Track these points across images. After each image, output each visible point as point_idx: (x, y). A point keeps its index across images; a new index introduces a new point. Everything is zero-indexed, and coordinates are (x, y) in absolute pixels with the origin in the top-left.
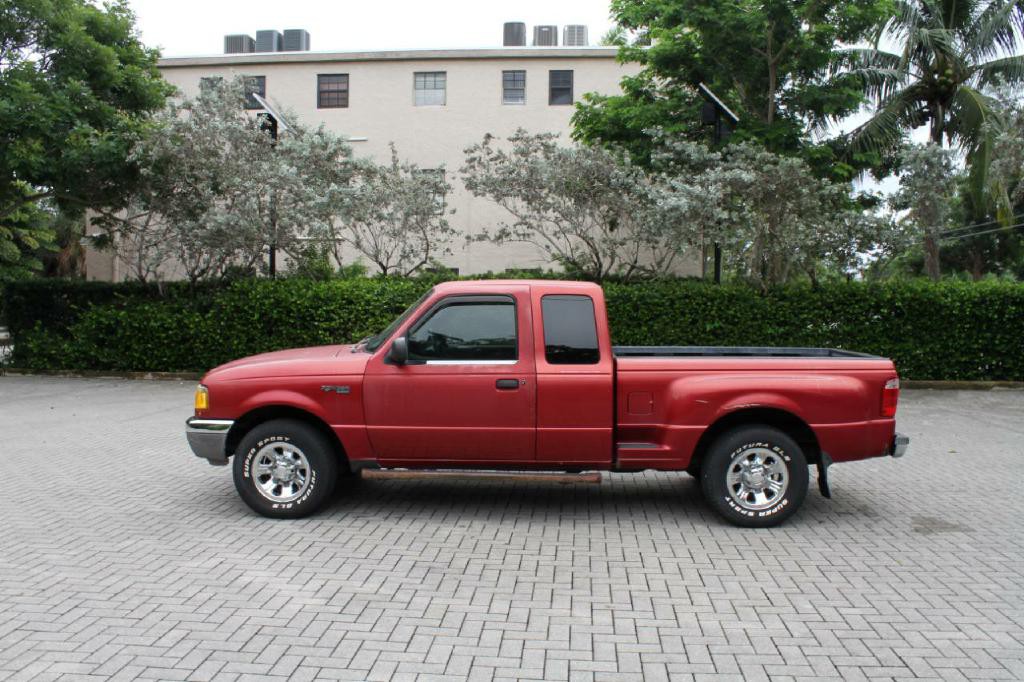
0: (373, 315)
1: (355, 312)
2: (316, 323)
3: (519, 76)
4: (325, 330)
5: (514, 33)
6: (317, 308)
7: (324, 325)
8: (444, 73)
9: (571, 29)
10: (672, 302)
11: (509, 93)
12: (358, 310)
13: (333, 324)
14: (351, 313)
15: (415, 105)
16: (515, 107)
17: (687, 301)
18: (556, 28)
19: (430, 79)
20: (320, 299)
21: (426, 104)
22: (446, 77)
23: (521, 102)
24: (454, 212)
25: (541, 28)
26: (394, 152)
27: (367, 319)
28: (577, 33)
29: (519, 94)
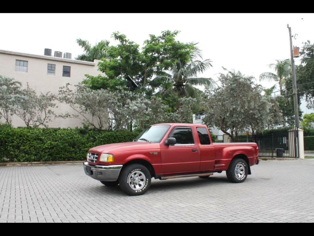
0: (29, 141)
1: (22, 140)
2: (7, 144)
3: (53, 66)
4: (10, 146)
5: (48, 52)
6: (8, 138)
7: (10, 144)
8: (27, 61)
9: (67, 53)
10: (125, 137)
11: (49, 71)
12: (23, 139)
13: (14, 144)
14: (20, 140)
15: (16, 71)
16: (51, 76)
17: (129, 137)
18: (62, 53)
19: (22, 63)
20: (10, 135)
21: (20, 71)
22: (28, 63)
23: (53, 74)
24: (57, 107)
25: (57, 52)
26: (28, 85)
27: (27, 142)
28: (68, 55)
29: (53, 71)
